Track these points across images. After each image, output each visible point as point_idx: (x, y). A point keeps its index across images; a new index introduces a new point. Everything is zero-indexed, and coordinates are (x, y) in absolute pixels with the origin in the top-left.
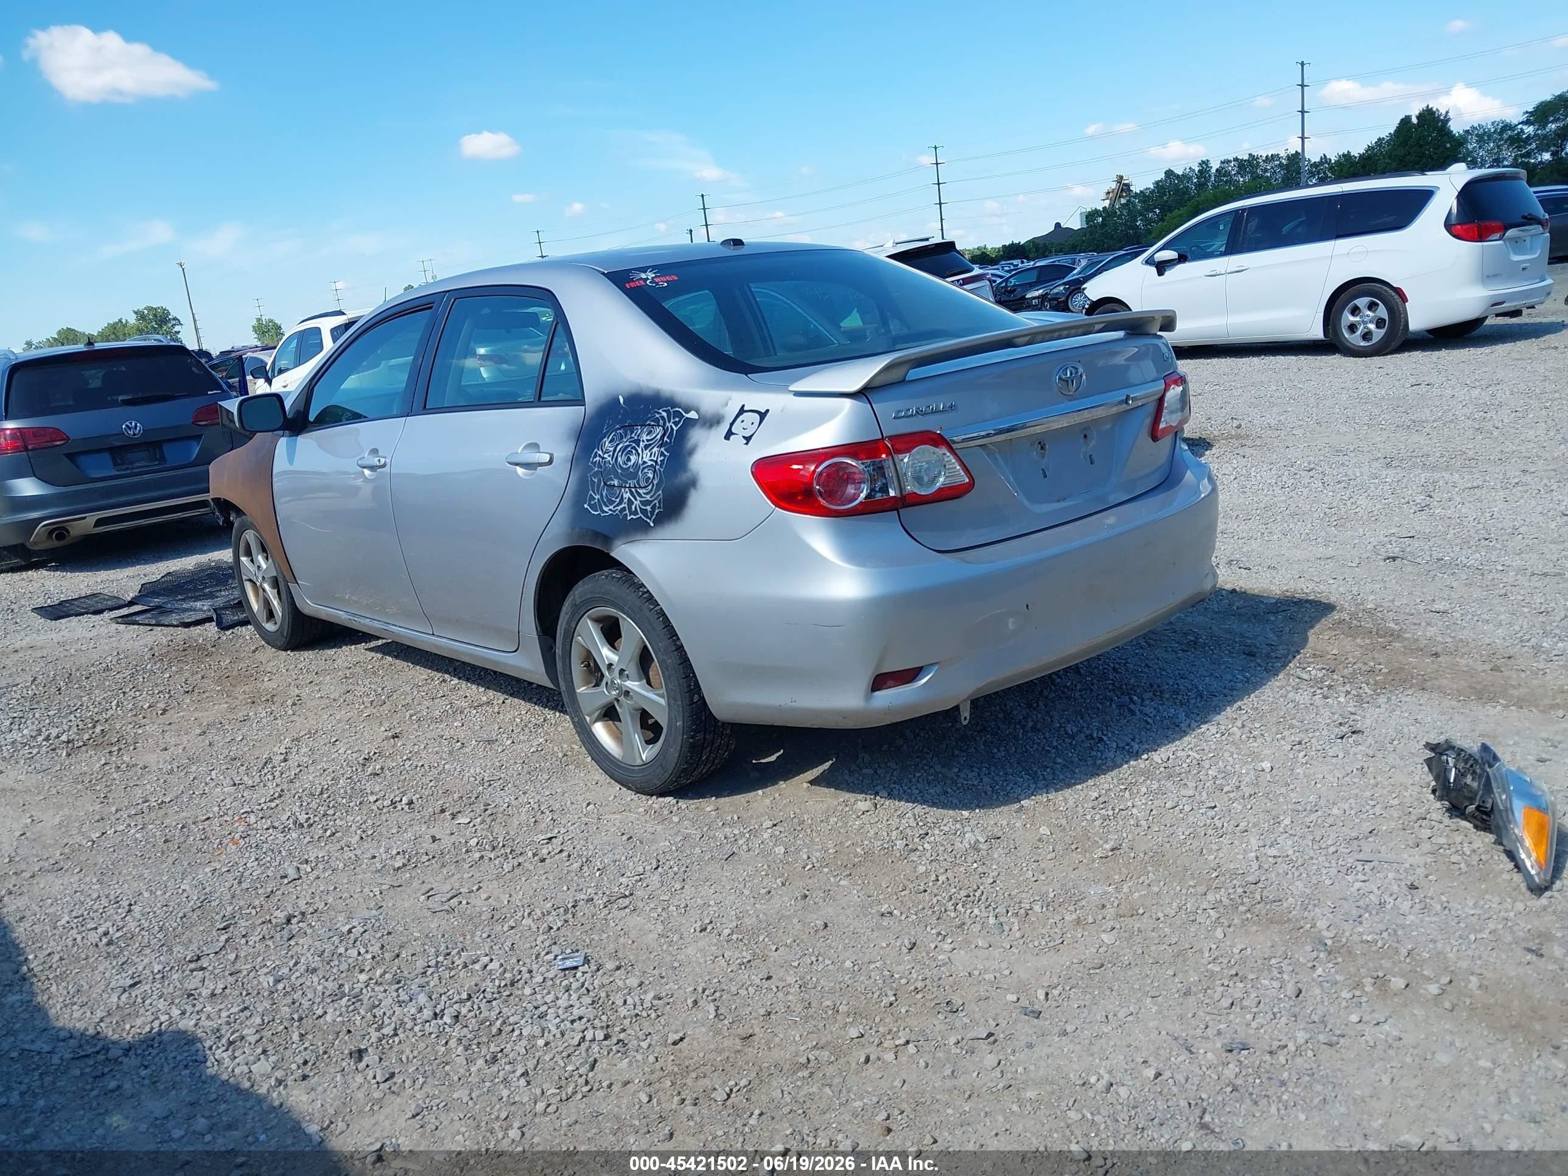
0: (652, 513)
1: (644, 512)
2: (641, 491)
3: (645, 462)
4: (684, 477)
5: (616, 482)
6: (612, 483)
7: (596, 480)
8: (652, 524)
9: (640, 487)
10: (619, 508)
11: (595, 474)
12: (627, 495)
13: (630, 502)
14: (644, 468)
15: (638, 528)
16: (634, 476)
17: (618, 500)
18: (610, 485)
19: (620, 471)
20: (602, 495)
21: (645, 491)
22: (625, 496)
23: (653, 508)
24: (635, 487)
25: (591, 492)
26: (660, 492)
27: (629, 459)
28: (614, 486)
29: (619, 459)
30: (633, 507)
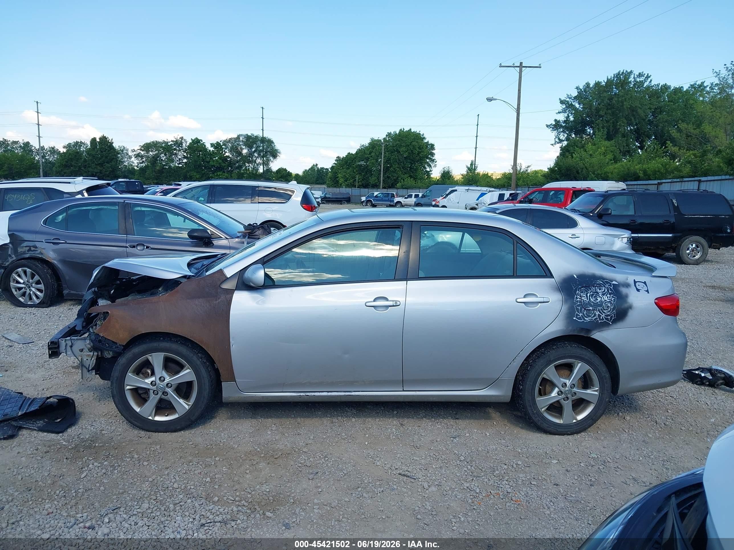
0: (611, 319)
1: (607, 319)
2: (605, 311)
3: (605, 300)
4: (626, 305)
5: (591, 308)
6: (589, 309)
7: (579, 308)
8: (611, 323)
9: (604, 310)
10: (594, 318)
11: (578, 306)
12: (597, 313)
13: (599, 316)
14: (605, 303)
15: (604, 325)
16: (601, 305)
17: (593, 315)
18: (588, 310)
19: (592, 304)
20: (583, 314)
21: (607, 311)
22: (596, 313)
23: (612, 317)
24: (602, 310)
25: (577, 313)
26: (615, 311)
27: (597, 299)
28: (590, 310)
29: (591, 299)
30: (601, 317)
